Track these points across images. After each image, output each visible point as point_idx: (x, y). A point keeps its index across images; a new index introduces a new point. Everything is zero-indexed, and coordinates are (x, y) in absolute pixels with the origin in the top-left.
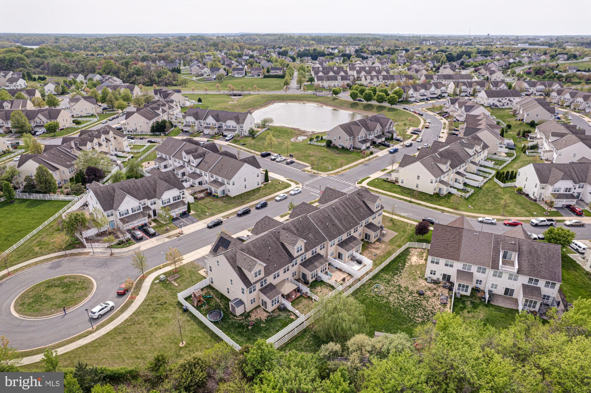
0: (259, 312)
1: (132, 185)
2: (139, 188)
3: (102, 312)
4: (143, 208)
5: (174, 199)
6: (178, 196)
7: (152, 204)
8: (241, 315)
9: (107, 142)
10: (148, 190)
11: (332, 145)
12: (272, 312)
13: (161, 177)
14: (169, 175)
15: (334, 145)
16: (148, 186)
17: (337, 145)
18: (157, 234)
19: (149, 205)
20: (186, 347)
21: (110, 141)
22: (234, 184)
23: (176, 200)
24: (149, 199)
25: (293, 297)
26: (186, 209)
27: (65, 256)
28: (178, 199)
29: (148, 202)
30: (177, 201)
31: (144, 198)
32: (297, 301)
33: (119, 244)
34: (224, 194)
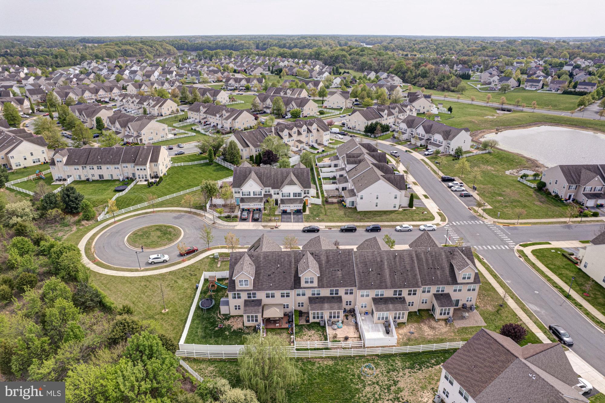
0: (239, 320)
1: (266, 172)
2: (271, 176)
3: (156, 261)
4: (264, 195)
5: (295, 195)
6: (299, 194)
7: (275, 194)
8: (224, 315)
9: (308, 132)
10: (277, 180)
11: (544, 189)
12: (247, 327)
13: (296, 172)
14: (304, 172)
15: (547, 189)
16: (279, 177)
17: (551, 191)
18: (260, 220)
19: (273, 194)
20: (164, 314)
21: (311, 132)
22: (362, 198)
23: (296, 196)
24: (272, 188)
25: (277, 325)
26: (301, 208)
27: (190, 212)
28: (299, 196)
29: (272, 191)
30: (297, 198)
31: (269, 186)
32: (279, 331)
33: (226, 217)
34: (353, 205)
